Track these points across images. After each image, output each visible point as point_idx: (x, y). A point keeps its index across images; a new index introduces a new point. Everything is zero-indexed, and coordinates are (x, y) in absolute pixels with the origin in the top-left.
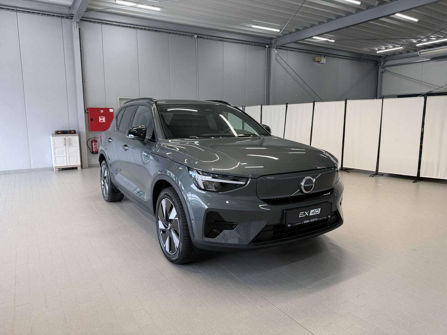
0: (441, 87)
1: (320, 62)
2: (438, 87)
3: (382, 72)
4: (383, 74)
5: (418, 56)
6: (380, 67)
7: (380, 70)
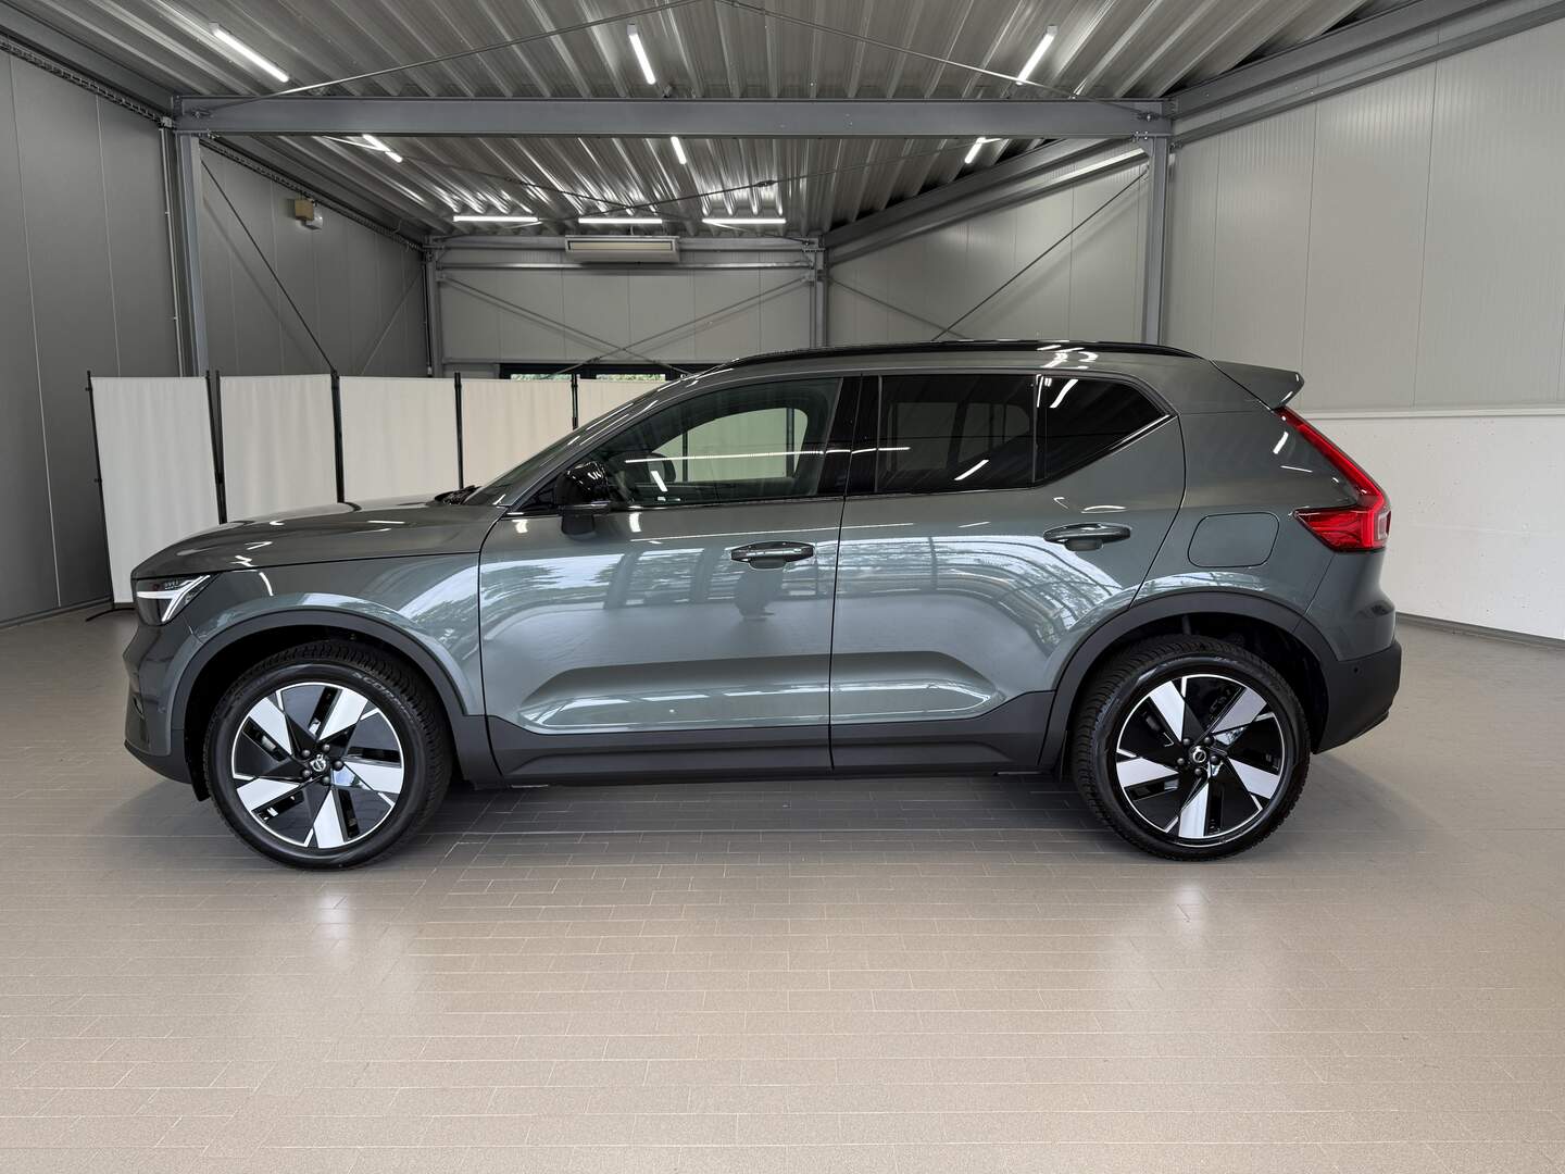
0: (624, 349)
1: (309, 223)
2: (614, 349)
3: (439, 284)
4: (442, 290)
5: (564, 249)
6: (430, 266)
7: (433, 276)
